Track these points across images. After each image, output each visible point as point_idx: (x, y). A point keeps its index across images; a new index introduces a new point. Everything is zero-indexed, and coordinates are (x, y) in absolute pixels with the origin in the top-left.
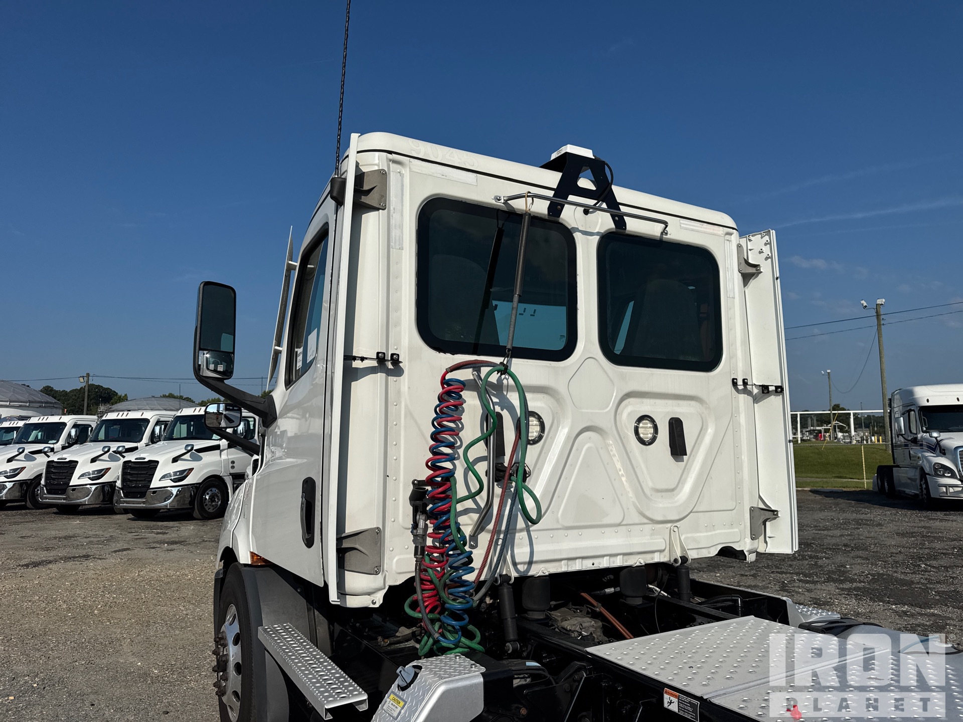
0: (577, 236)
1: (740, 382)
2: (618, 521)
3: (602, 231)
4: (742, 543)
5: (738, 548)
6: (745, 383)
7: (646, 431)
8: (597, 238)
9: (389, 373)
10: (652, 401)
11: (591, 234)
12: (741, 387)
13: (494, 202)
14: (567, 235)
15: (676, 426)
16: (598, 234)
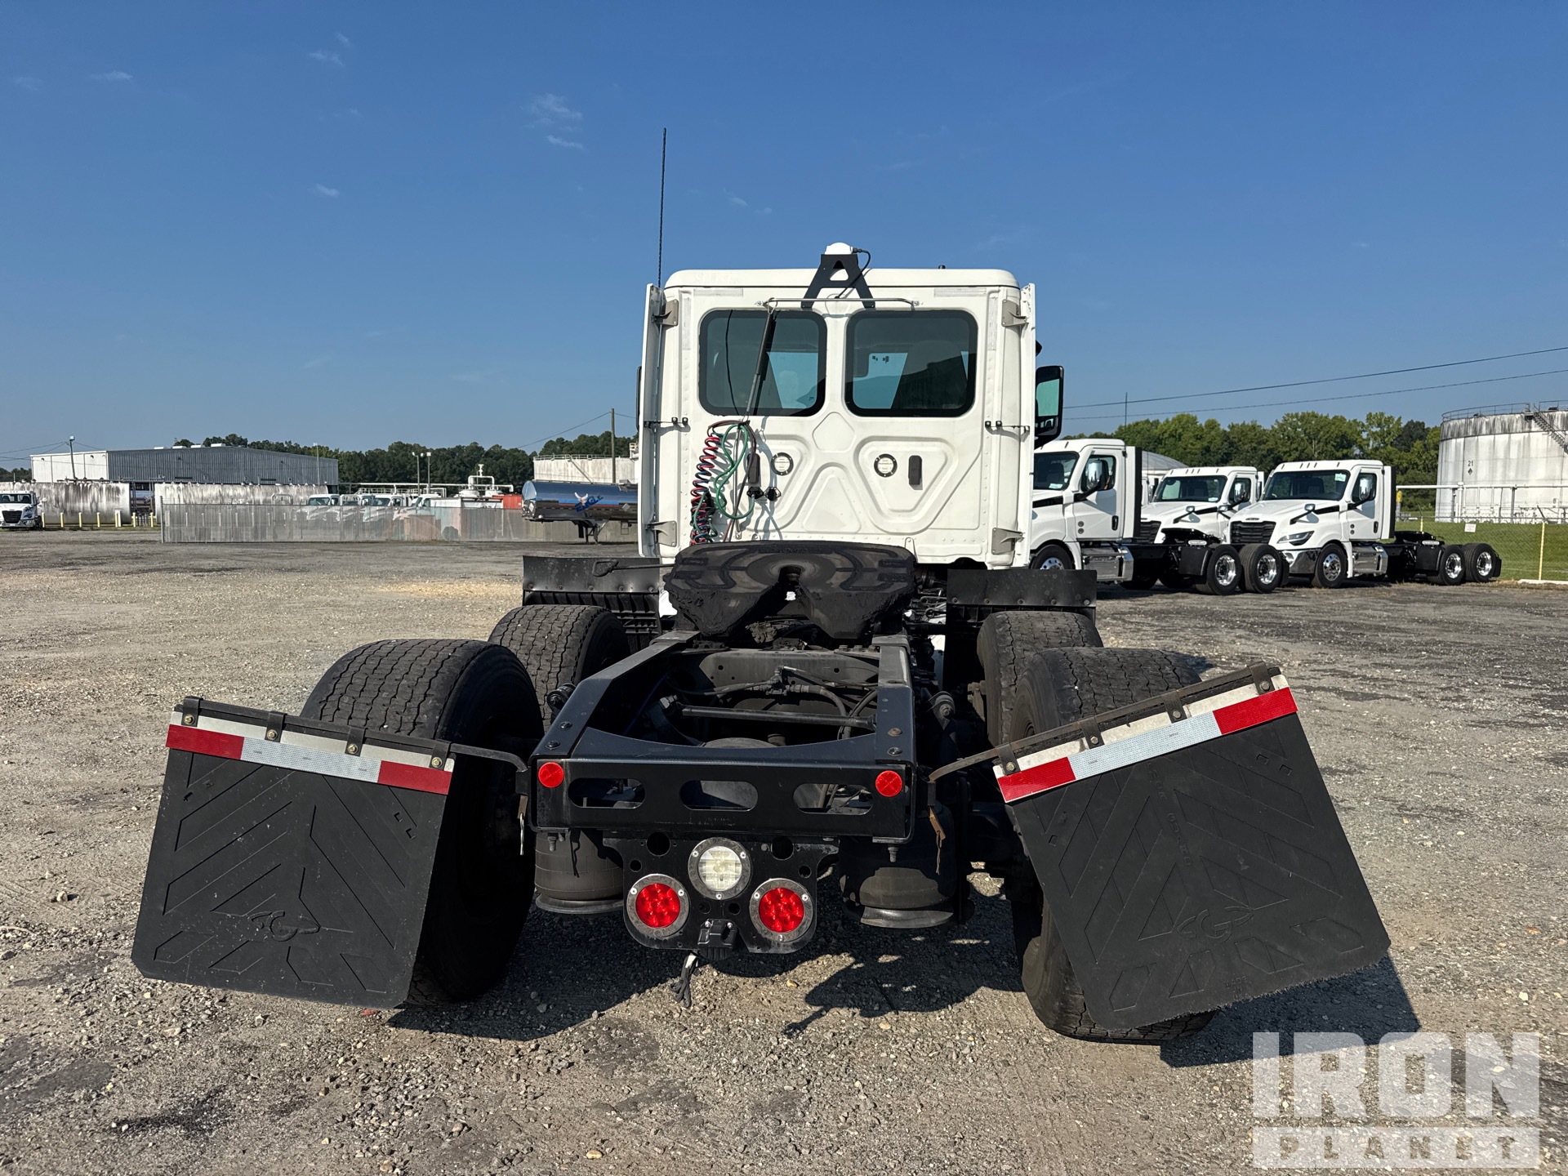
0: (827, 320)
1: (993, 424)
2: (854, 531)
3: (851, 312)
4: (983, 555)
5: (977, 559)
6: (999, 425)
7: (886, 466)
8: (845, 319)
9: (680, 429)
10: (895, 443)
11: (841, 316)
12: (994, 428)
13: (756, 306)
14: (820, 321)
15: (916, 464)
16: (847, 315)
